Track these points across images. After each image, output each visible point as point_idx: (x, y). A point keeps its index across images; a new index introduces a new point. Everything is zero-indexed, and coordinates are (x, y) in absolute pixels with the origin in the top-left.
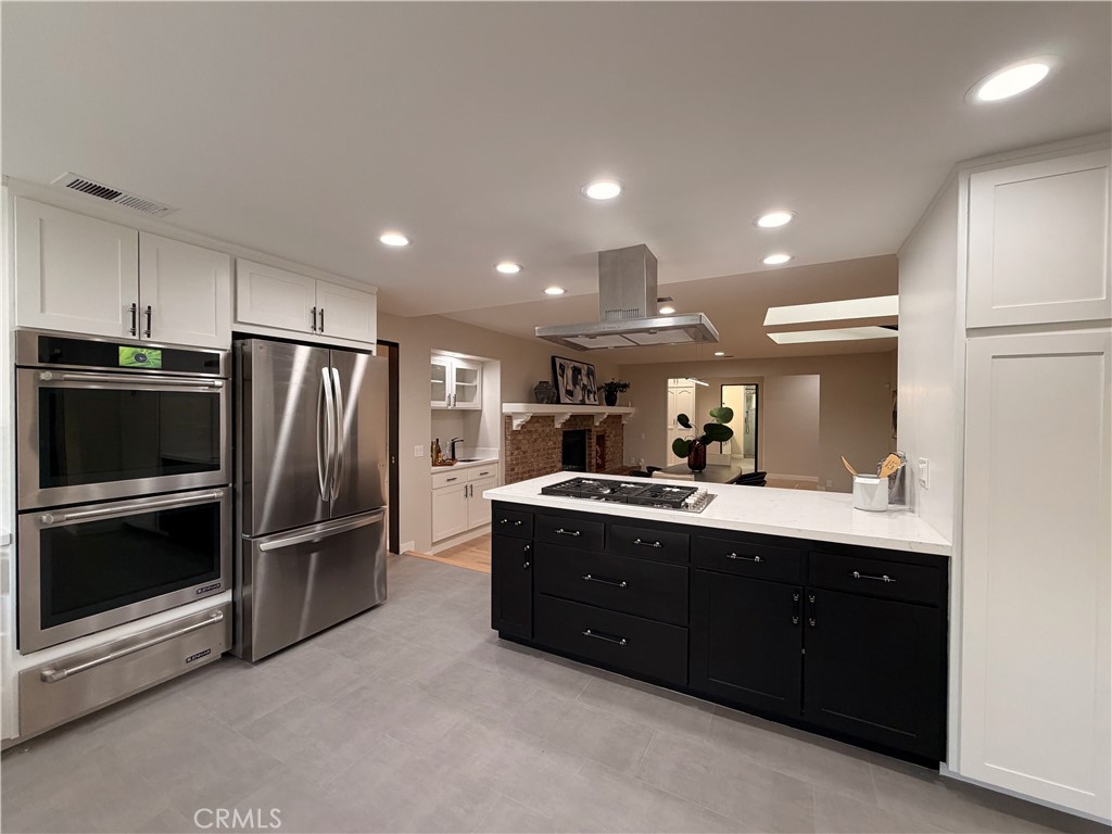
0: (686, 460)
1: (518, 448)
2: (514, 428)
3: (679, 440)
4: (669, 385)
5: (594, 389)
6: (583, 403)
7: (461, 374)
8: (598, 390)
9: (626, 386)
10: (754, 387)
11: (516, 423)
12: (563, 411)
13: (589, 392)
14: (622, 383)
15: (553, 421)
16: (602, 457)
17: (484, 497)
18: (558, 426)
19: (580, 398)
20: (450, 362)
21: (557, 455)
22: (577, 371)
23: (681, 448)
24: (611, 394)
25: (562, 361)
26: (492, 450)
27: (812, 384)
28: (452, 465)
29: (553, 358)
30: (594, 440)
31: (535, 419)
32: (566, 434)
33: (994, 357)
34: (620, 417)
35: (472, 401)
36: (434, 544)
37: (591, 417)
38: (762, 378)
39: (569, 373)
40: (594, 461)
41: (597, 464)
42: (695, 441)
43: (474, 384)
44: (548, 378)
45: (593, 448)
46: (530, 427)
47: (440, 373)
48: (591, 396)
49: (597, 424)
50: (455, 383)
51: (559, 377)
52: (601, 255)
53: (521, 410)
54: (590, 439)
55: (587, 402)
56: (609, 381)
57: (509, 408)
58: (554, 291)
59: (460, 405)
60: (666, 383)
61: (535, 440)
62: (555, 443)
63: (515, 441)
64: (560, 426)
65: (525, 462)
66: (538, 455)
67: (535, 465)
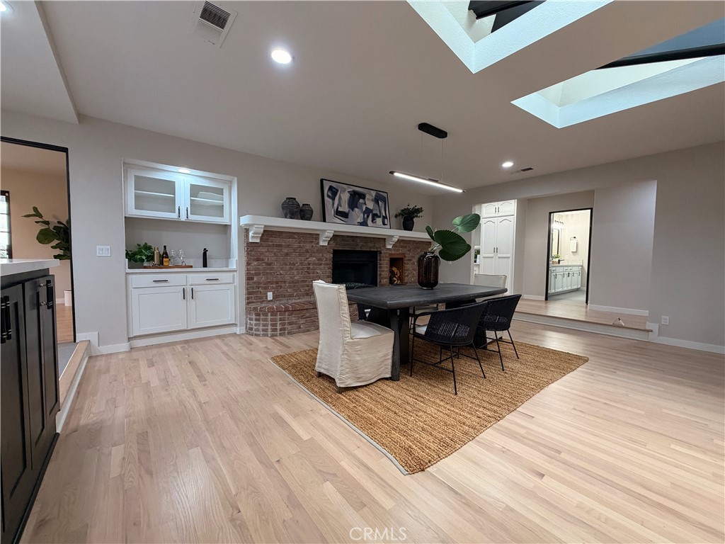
1: (258, 260)
2: (251, 240)
6: (364, 224)
7: (197, 190)
8: (392, 214)
10: (589, 211)
12: (327, 229)
13: (375, 215)
15: (316, 238)
18: (323, 243)
20: (184, 178)
22: (357, 196)
24: (406, 219)
25: (335, 184)
30: (386, 262)
32: (337, 253)
36: (131, 339)
37: (382, 240)
39: (345, 196)
47: (170, 187)
48: (380, 219)
49: (390, 247)
50: (188, 198)
54: (379, 260)
59: (194, 218)
61: (287, 254)
62: (319, 260)
63: (253, 253)
64: (326, 244)
65: (271, 274)
66: (291, 269)
67: (287, 278)
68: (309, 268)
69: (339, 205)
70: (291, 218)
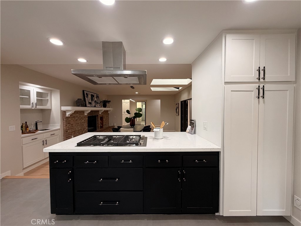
0: (129, 123)
1: (69, 124)
2: (67, 116)
3: (127, 118)
4: (123, 102)
5: (99, 102)
6: (95, 106)
7: (39, 94)
8: (101, 102)
9: (109, 101)
10: (144, 103)
11: (68, 114)
12: (88, 110)
13: (97, 103)
14: (108, 100)
15: (84, 113)
16: (102, 124)
17: (44, 151)
18: (86, 114)
19: (94, 105)
20: (33, 89)
21: (86, 125)
22: (92, 96)
23: (127, 120)
24: (105, 104)
25: (87, 92)
26: (57, 124)
27: (159, 102)
28: (34, 133)
29: (83, 91)
30: (99, 119)
31: (76, 112)
32: (89, 117)
33: (231, 91)
34: (107, 111)
35: (46, 105)
36: (24, 169)
37: (98, 111)
38: (147, 100)
39: (90, 96)
40: (99, 125)
41: (101, 126)
42: (132, 118)
43: (47, 99)
44: (81, 97)
45: (99, 121)
46: (74, 115)
47: (28, 93)
48: (98, 104)
49: (100, 113)
50: (36, 98)
51: (86, 97)
52: (104, 43)
53: (70, 109)
54: (98, 118)
55: (96, 106)
56: (104, 100)
57: (64, 108)
58: (82, 60)
59: (39, 107)
60: (122, 101)
61: (77, 120)
62: (85, 121)
63: (67, 121)
64: (86, 115)
65: (73, 128)
66: (78, 125)
67: (77, 129)
68: (82, 124)
69: (89, 100)
70: (81, 106)
